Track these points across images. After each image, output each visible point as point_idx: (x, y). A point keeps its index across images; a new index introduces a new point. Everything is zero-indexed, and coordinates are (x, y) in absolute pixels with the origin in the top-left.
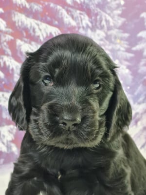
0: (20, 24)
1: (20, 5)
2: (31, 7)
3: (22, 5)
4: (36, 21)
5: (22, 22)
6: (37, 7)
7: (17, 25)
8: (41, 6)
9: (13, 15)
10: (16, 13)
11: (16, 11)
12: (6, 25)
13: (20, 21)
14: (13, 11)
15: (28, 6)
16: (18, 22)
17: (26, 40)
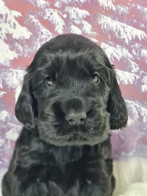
0: (105, 26)
1: (106, 8)
2: (117, 10)
3: (109, 7)
4: (122, 24)
5: (107, 25)
6: (123, 9)
7: (102, 27)
8: (127, 8)
9: (99, 19)
10: (102, 16)
11: (102, 14)
12: (91, 29)
13: (105, 24)
14: (99, 14)
15: (114, 9)
16: (104, 25)
17: (111, 43)
